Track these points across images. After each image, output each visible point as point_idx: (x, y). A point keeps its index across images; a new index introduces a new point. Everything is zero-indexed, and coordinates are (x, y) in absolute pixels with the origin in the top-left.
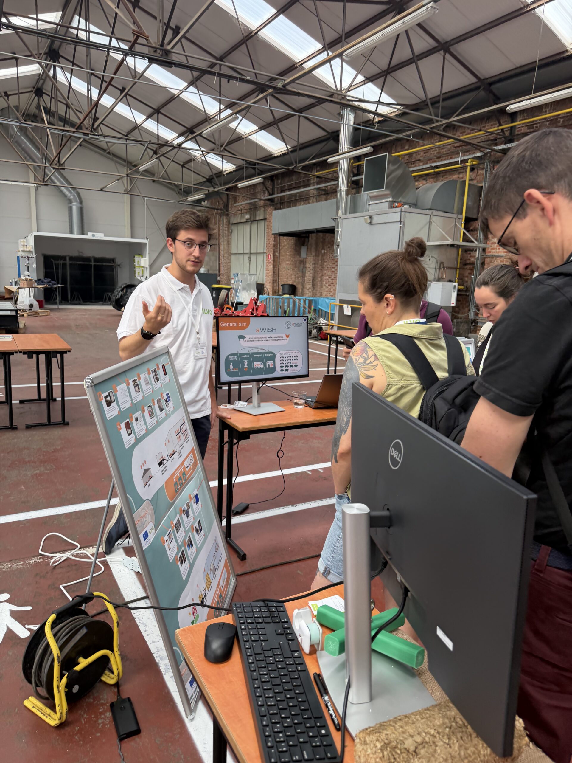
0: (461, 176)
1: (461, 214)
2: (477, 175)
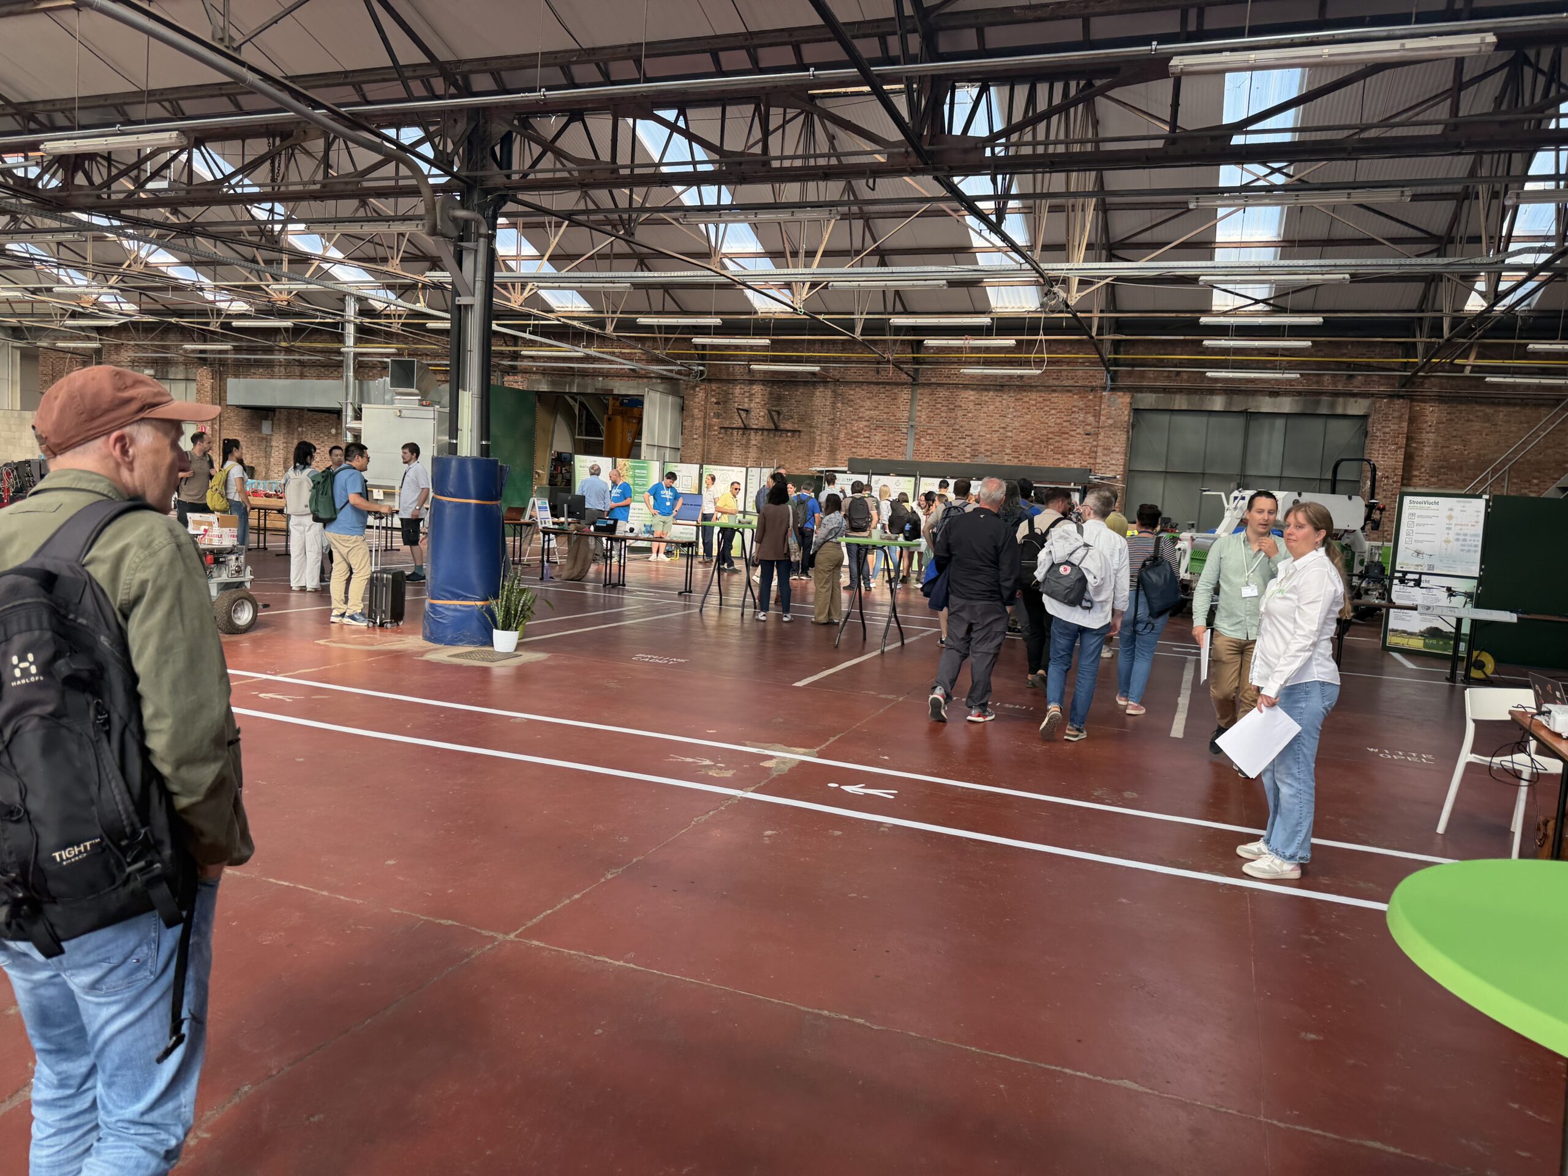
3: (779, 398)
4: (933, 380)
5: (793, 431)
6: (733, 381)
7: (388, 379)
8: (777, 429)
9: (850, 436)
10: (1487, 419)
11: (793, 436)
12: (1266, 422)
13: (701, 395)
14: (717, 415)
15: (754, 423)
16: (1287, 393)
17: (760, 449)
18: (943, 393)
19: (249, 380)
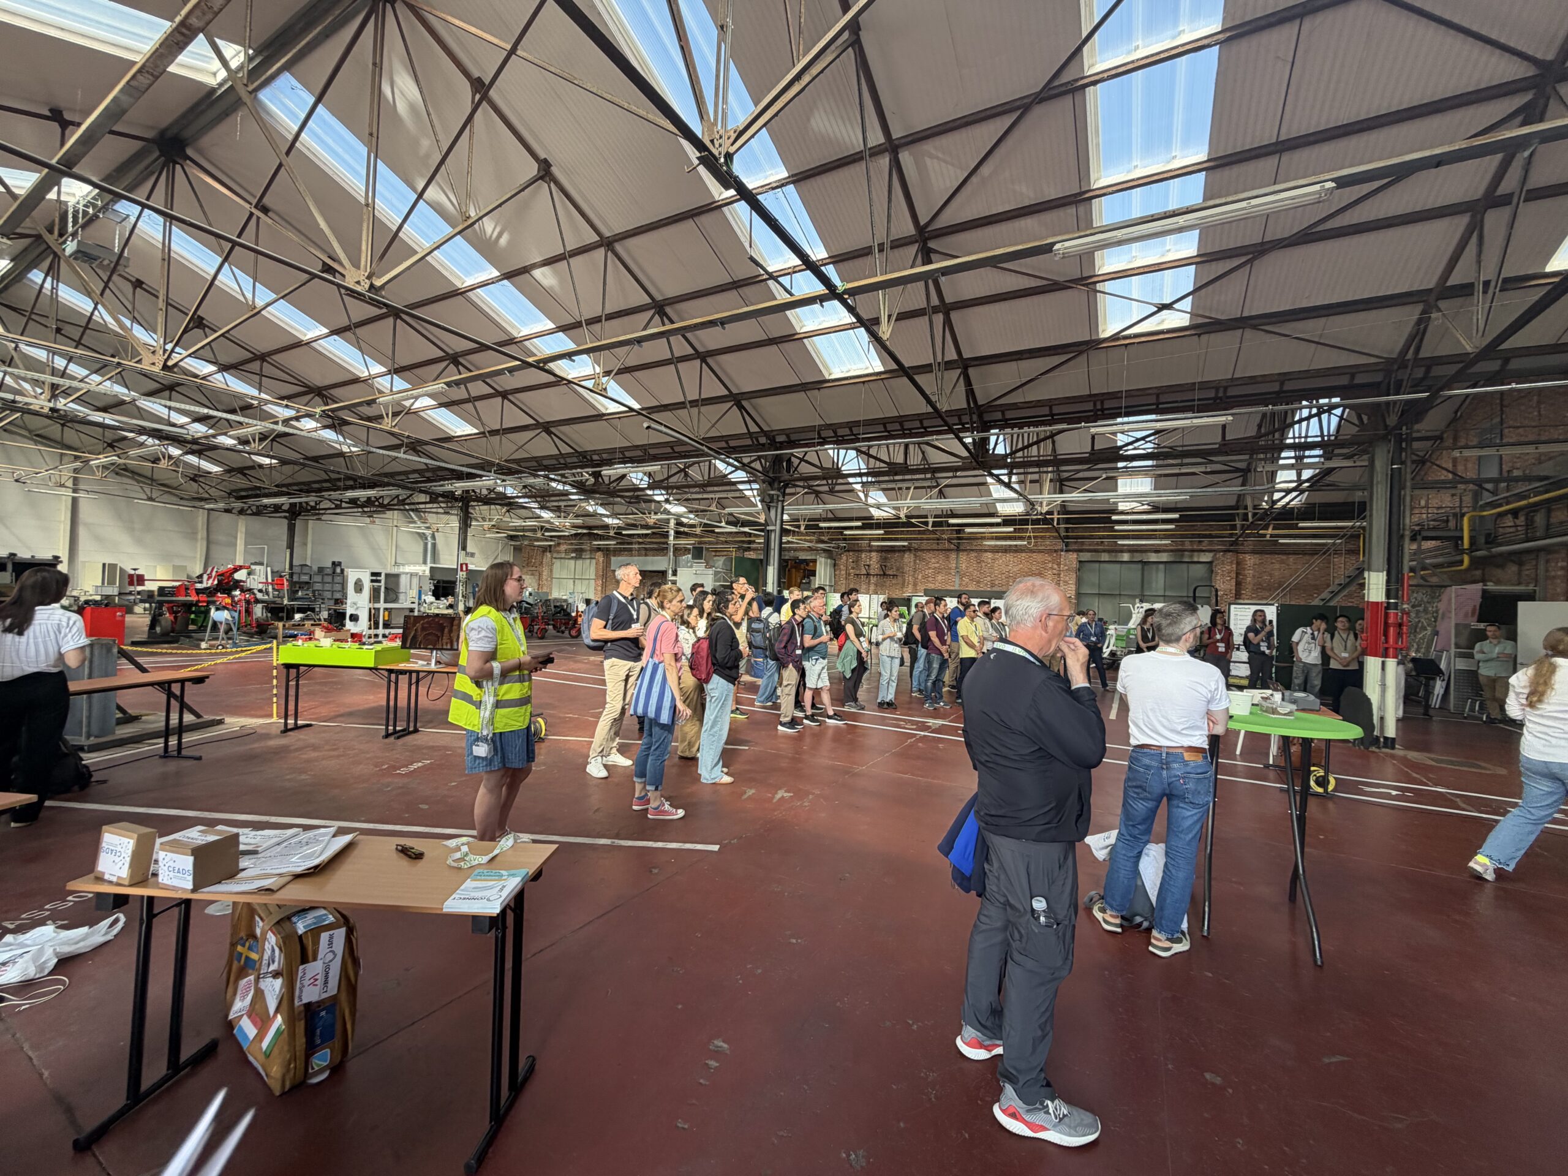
3: (886, 559)
4: (968, 548)
5: (894, 576)
6: (861, 551)
7: (690, 556)
8: (885, 574)
9: (924, 577)
10: (1282, 562)
11: (893, 578)
12: (1154, 566)
13: (844, 558)
14: (853, 568)
15: (872, 572)
16: (1164, 551)
17: (876, 585)
18: (974, 554)
19: (620, 558)
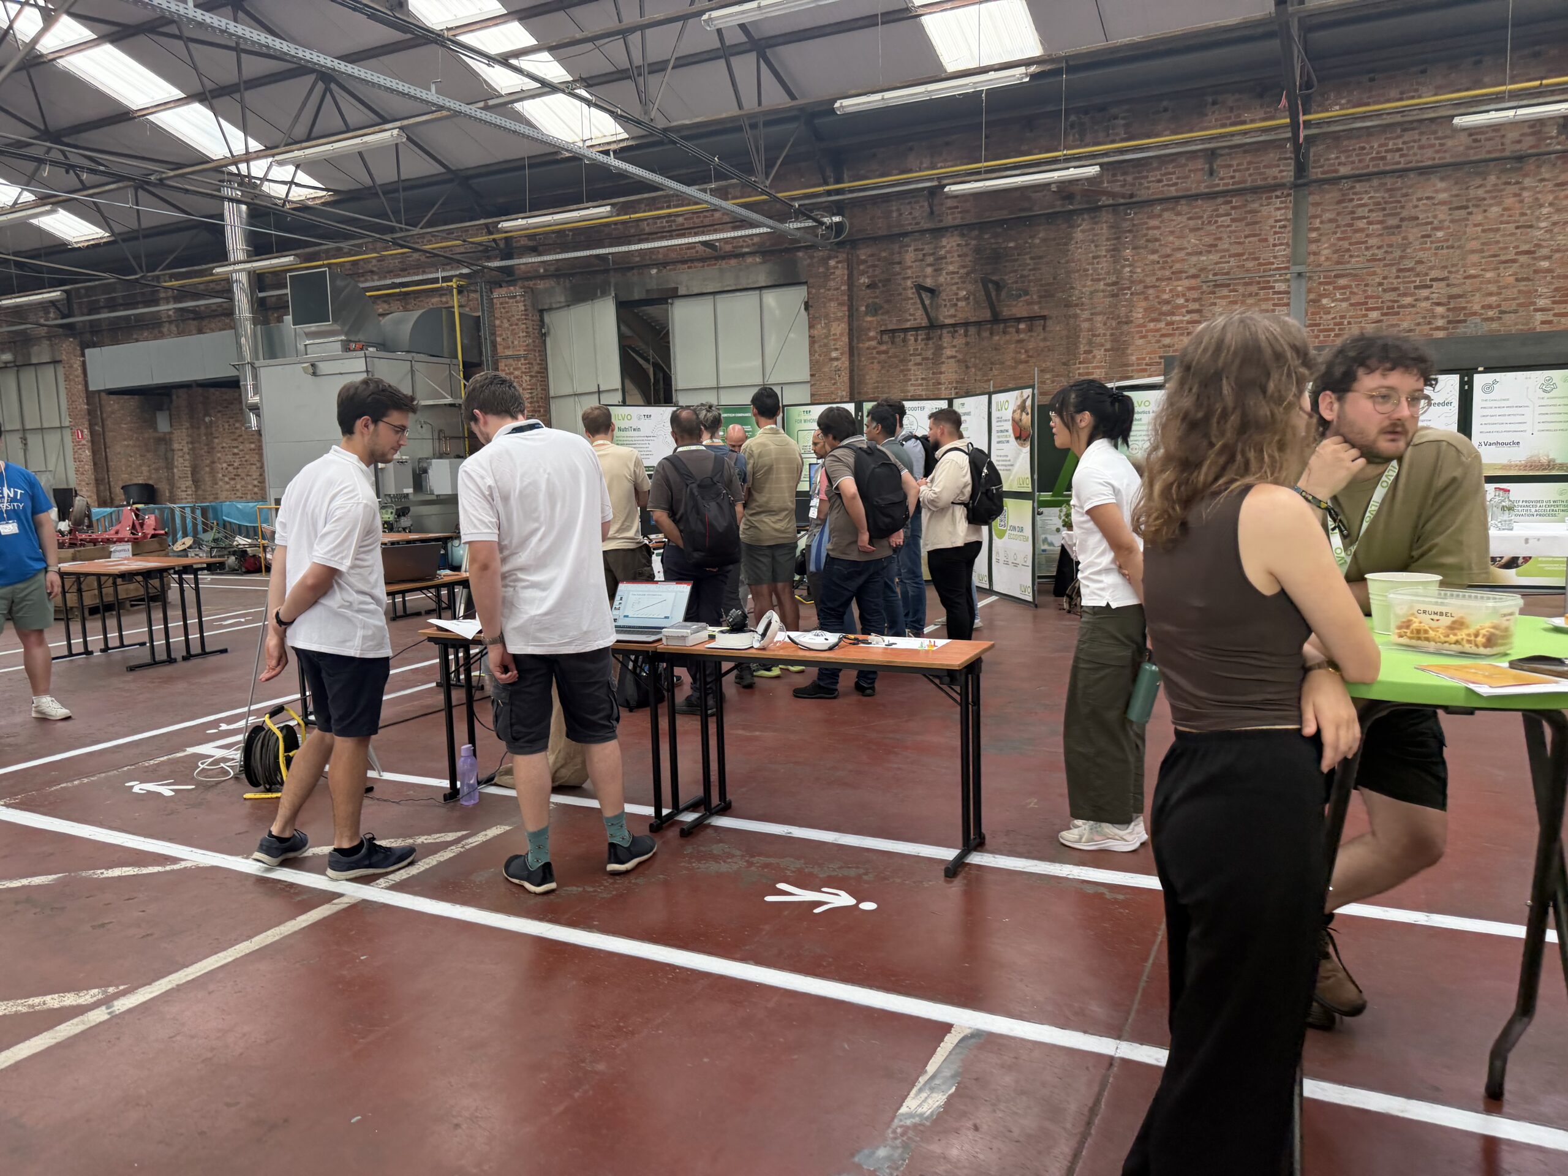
0: (444, 299)
1: (456, 357)
2: (469, 300)
3: (996, 258)
4: (1343, 171)
5: (1031, 319)
8: (996, 319)
9: (1155, 314)
11: (1030, 329)
13: (841, 272)
14: (874, 310)
15: (946, 315)
17: (964, 364)
18: (1368, 195)
